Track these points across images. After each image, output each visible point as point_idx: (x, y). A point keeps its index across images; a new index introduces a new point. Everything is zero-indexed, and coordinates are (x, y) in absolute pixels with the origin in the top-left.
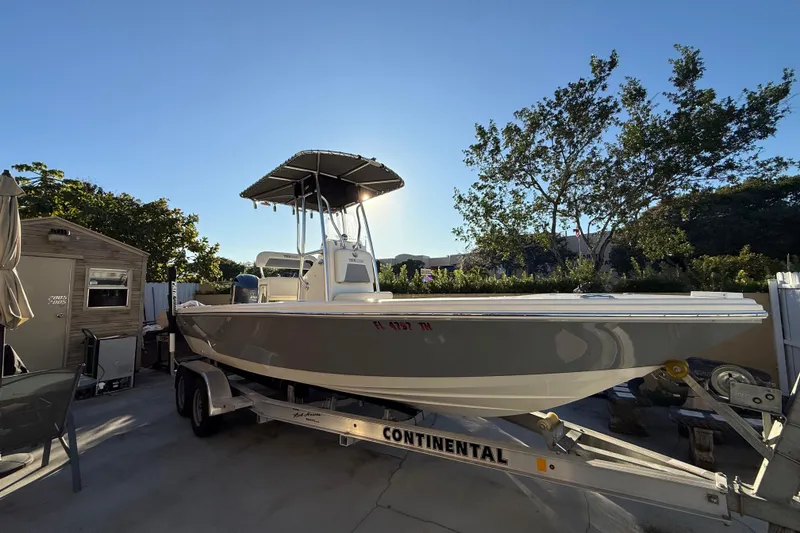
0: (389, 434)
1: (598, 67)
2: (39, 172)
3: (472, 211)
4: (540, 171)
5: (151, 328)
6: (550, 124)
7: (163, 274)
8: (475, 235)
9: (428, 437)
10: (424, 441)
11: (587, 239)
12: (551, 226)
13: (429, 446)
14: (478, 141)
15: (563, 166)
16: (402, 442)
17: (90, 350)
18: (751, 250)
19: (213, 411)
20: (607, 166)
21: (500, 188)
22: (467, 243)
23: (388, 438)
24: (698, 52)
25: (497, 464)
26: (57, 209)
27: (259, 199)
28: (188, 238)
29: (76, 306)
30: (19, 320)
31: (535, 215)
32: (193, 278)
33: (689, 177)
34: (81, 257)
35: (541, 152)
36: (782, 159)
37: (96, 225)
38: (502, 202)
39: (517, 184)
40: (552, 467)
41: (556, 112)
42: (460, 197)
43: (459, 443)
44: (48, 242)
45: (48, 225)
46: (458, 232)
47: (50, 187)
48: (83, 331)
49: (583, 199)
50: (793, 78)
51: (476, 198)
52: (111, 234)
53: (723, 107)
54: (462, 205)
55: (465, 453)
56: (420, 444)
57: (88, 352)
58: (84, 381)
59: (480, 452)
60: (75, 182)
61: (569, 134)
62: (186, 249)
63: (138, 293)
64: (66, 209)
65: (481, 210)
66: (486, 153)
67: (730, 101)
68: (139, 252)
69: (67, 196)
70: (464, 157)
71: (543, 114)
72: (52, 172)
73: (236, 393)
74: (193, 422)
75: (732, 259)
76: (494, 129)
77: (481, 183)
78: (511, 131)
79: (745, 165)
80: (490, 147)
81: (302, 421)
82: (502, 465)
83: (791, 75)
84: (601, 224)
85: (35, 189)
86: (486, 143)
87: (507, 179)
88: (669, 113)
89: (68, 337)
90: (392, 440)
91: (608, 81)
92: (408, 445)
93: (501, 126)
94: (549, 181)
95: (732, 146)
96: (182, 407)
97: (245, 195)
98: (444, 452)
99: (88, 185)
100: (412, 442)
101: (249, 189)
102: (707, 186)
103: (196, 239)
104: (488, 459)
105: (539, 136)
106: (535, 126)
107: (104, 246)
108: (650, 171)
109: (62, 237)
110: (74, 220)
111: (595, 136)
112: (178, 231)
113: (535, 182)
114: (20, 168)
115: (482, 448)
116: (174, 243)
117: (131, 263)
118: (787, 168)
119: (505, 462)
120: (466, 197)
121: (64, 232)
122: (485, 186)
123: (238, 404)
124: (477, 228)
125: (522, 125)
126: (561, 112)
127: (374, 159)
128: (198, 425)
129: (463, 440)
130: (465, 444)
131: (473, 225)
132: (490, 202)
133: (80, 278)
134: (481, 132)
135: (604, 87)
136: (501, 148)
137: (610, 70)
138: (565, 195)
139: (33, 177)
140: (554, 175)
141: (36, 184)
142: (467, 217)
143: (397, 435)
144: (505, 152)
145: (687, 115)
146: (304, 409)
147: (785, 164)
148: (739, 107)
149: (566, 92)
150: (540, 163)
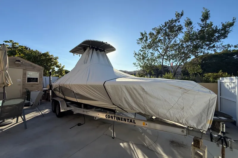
0: (107, 116)
1: (177, 15)
2: (11, 43)
3: (139, 58)
4: (159, 46)
5: (45, 89)
6: (163, 32)
7: (48, 74)
8: (140, 65)
9: (117, 117)
10: (116, 118)
11: (172, 67)
12: (162, 63)
13: (117, 119)
14: (141, 37)
15: (166, 45)
16: (110, 119)
17: (28, 94)
18: (222, 72)
19: (62, 111)
20: (179, 46)
21: (147, 51)
22: (137, 67)
23: (107, 117)
24: (209, 11)
25: (133, 124)
26: (17, 54)
27: (75, 53)
28: (55, 64)
29: (24, 82)
30: (9, 85)
31: (157, 59)
32: (57, 75)
33: (202, 49)
34: (25, 68)
35: (160, 41)
36: (229, 45)
37: (29, 59)
38: (148, 55)
39: (152, 50)
40: (146, 124)
41: (165, 29)
42: (136, 53)
43: (124, 119)
44: (15, 64)
45: (15, 59)
46: (135, 64)
47: (15, 48)
48: (26, 89)
49: (172, 55)
50: (235, 20)
51: (140, 54)
52: (33, 62)
53: (214, 29)
54: (136, 56)
55: (126, 121)
56: (115, 119)
57: (27, 95)
58: (27, 102)
59: (129, 121)
60: (22, 46)
61: (168, 36)
62: (55, 67)
63: (41, 79)
64: (20, 54)
65: (142, 58)
66: (144, 41)
67: (216, 27)
68: (41, 67)
69: (20, 50)
70: (137, 41)
71: (161, 29)
72: (15, 43)
73: (68, 106)
74: (56, 114)
75: (216, 74)
76: (146, 33)
77: (142, 49)
78: (151, 34)
79: (219, 46)
80: (145, 39)
81: (85, 113)
82: (134, 124)
83: (235, 19)
84: (176, 63)
85: (10, 48)
86: (143, 38)
87: (149, 48)
88: (198, 30)
89: (22, 90)
90: (108, 118)
91: (180, 20)
92: (112, 119)
93: (148, 33)
94: (162, 49)
95: (215, 41)
96: (53, 110)
97: (71, 52)
98: (120, 121)
99: (26, 47)
100: (112, 118)
101: (72, 50)
102: (207, 52)
103: (58, 64)
104: (131, 123)
105: (159, 36)
106: (158, 33)
107: (31, 65)
108: (191, 47)
109: (20, 63)
110: (22, 57)
111: (176, 36)
112: (52, 61)
113: (157, 50)
114: (6, 42)
115: (130, 120)
116: (51, 65)
117: (38, 70)
118: (230, 47)
119: (135, 123)
120: (137, 54)
121: (19, 61)
122: (143, 51)
123: (68, 109)
124: (140, 63)
125: (155, 32)
126: (166, 29)
127: (106, 43)
128: (58, 114)
129: (125, 118)
130: (126, 119)
131: (139, 62)
132: (144, 55)
133: (25, 74)
134: (142, 34)
135: (179, 22)
136: (148, 39)
137: (181, 16)
138: (166, 54)
139: (10, 45)
140: (163, 48)
141: (11, 47)
142: (137, 59)
143: (109, 117)
144: (149, 40)
145: (203, 30)
146: (85, 110)
147: (230, 46)
148: (218, 29)
149: (168, 22)
150: (159, 44)
